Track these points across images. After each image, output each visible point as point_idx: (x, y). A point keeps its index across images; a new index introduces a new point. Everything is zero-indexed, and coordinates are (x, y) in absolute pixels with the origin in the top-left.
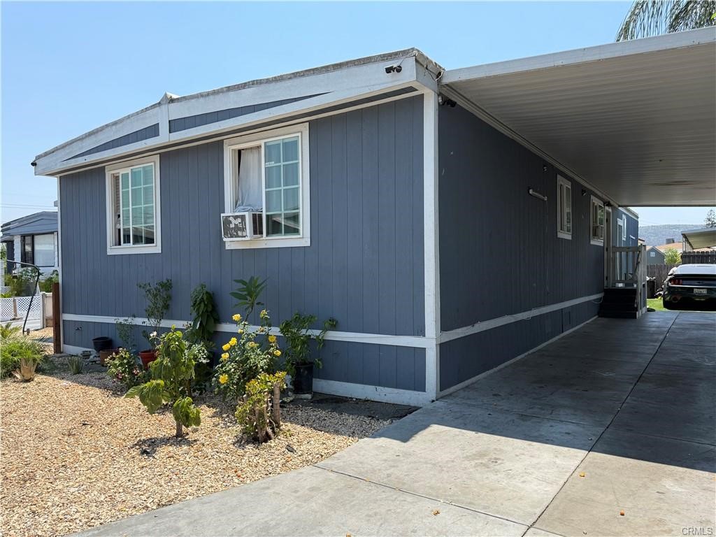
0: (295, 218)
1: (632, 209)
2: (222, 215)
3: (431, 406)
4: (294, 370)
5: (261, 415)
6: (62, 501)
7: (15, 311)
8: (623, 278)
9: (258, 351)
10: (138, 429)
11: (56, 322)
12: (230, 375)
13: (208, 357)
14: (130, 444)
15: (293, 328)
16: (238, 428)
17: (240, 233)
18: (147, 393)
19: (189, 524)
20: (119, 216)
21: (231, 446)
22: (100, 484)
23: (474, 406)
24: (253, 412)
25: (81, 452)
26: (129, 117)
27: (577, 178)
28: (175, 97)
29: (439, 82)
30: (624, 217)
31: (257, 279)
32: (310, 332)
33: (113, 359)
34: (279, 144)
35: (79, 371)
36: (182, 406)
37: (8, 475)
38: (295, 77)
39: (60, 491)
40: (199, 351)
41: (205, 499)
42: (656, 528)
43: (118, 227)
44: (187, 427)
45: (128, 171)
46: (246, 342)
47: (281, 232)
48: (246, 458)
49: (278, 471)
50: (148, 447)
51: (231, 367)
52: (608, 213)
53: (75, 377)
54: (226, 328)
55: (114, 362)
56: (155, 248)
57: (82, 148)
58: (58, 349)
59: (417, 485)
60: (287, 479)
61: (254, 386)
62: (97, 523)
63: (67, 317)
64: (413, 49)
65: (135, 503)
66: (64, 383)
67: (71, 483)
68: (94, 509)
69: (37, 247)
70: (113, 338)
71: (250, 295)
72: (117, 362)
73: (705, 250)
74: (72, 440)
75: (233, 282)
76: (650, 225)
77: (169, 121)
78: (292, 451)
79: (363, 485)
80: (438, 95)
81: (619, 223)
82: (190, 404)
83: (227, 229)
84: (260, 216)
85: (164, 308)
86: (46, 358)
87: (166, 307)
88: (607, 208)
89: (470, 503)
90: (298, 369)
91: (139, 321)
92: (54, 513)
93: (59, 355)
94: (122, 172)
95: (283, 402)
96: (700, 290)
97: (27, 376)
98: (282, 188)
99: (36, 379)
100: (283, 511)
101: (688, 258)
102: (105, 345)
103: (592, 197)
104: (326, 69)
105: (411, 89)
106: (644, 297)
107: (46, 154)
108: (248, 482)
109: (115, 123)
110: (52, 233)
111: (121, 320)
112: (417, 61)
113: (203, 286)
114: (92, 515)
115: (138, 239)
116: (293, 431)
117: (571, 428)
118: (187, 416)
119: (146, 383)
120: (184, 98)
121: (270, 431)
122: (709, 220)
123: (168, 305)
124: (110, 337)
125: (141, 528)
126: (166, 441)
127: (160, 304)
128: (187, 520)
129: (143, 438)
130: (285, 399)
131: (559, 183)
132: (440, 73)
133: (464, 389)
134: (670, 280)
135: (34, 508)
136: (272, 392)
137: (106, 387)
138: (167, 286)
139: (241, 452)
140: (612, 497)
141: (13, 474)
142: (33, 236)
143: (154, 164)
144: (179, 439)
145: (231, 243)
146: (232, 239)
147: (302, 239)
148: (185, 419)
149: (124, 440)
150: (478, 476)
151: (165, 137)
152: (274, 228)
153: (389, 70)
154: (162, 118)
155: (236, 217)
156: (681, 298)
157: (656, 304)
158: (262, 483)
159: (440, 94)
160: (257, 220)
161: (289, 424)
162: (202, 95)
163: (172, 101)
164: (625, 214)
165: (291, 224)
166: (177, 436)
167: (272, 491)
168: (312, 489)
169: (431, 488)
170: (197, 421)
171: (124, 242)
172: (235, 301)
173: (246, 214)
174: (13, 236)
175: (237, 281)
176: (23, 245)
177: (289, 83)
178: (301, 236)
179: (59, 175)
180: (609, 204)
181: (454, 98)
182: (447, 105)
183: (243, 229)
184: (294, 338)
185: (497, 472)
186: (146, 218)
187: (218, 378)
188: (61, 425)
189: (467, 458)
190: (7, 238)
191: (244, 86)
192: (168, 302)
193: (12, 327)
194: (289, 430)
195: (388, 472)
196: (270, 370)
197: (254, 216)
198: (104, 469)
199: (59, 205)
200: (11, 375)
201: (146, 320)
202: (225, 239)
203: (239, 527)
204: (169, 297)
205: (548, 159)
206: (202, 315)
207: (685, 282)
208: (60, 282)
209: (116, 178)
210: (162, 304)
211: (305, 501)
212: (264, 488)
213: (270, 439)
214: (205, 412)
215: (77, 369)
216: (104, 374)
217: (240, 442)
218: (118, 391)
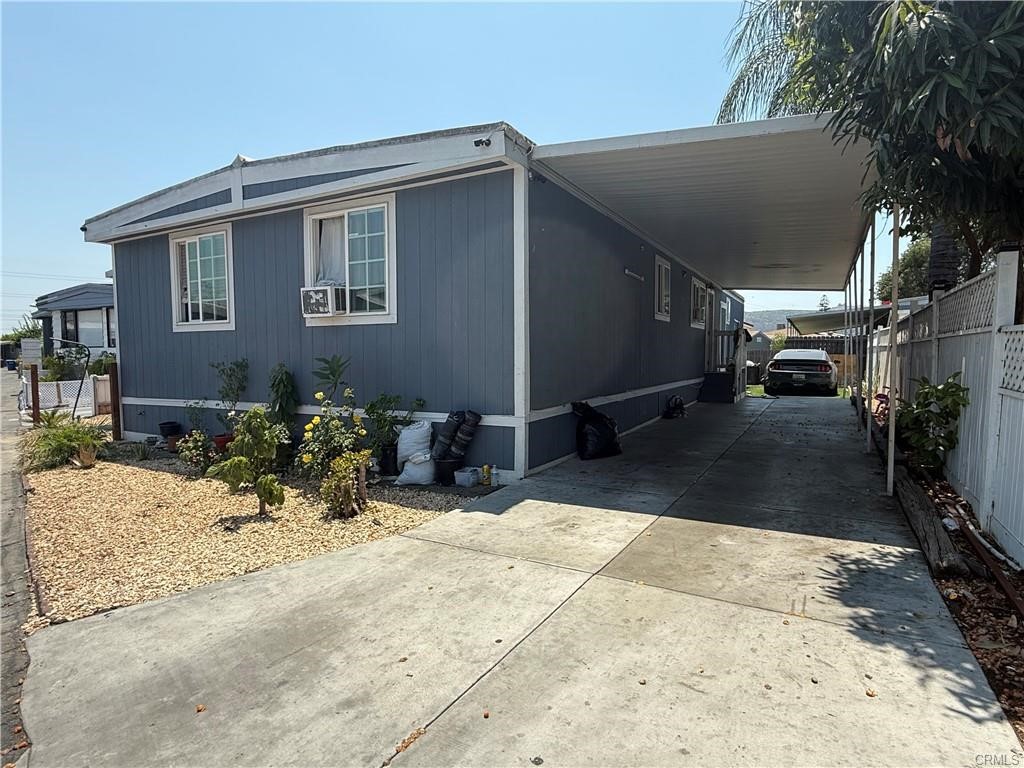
0: (381, 295)
1: (738, 291)
2: (302, 289)
3: (518, 483)
4: (380, 452)
5: (347, 492)
6: (146, 572)
7: (59, 397)
8: (725, 363)
9: (343, 430)
10: (218, 509)
11: (115, 408)
12: (314, 455)
13: (289, 438)
14: (211, 523)
15: (379, 409)
16: (324, 506)
17: (321, 309)
18: (229, 470)
19: (278, 585)
20: (186, 289)
21: (317, 522)
22: (184, 556)
23: (560, 482)
24: (338, 487)
25: (159, 530)
26: (196, 180)
27: (678, 259)
28: (248, 160)
29: (529, 157)
30: (728, 300)
31: (341, 357)
32: (396, 413)
33: (186, 442)
34: (363, 215)
35: (145, 457)
36: (266, 484)
37: (84, 552)
38: (381, 144)
39: (142, 564)
40: (280, 433)
41: (292, 565)
42: (703, 571)
43: (184, 300)
44: (271, 505)
45: (196, 239)
46: (330, 420)
47: (366, 309)
48: (332, 531)
49: (365, 540)
50: (232, 524)
51: (315, 447)
52: (711, 295)
53: (141, 463)
54: (307, 410)
55: (188, 446)
56: (229, 325)
57: (142, 212)
58: (117, 436)
59: (497, 547)
60: (375, 547)
61: (339, 463)
62: (185, 588)
63: (128, 401)
64: (502, 123)
65: (221, 571)
66: (129, 469)
67: (153, 557)
68: (180, 577)
69: (81, 326)
70: (182, 423)
71: (333, 375)
72: (191, 445)
73: (812, 336)
74: (147, 520)
75: (315, 361)
76: (765, 310)
77: (243, 187)
78: (379, 524)
79: (446, 548)
80: (529, 171)
81: (722, 306)
82: (273, 481)
83: (308, 305)
84: (344, 291)
85: (239, 389)
86: (107, 444)
87: (243, 389)
88: (709, 290)
89: (544, 559)
90: (384, 450)
91: (212, 404)
92: (139, 581)
93: (119, 442)
94: (188, 240)
95: (369, 484)
96: (799, 375)
97: (87, 462)
98: (367, 261)
99: (97, 466)
100: (369, 572)
101: (791, 343)
102: (173, 430)
103: (693, 279)
104: (414, 138)
105: (501, 164)
106: (743, 383)
107: (98, 218)
108: (335, 549)
109: (180, 186)
110: (100, 308)
111: (191, 403)
112: (505, 135)
113: (282, 366)
114: (179, 582)
115: (208, 316)
116: (379, 507)
117: (648, 498)
118: (271, 493)
119: (226, 460)
120: (259, 162)
121: (355, 506)
122: (822, 305)
123: (245, 387)
124: (178, 421)
125: (230, 590)
126: (249, 519)
127: (235, 386)
128: (276, 582)
129: (224, 517)
130: (371, 481)
131: (658, 263)
132: (530, 148)
133: (553, 468)
134: (771, 366)
135: (117, 578)
136: (357, 470)
137: (178, 473)
138: (243, 366)
139: (327, 526)
140: (670, 550)
141: (89, 551)
142: (76, 312)
143: (226, 233)
144: (263, 516)
145: (311, 320)
146: (314, 315)
147: (389, 316)
148: (270, 497)
149: (205, 519)
150: (555, 538)
151: (237, 204)
152: (359, 304)
153: (477, 143)
154: (236, 183)
155: (317, 292)
156: (781, 384)
157: (758, 390)
158: (349, 551)
159: (530, 170)
160: (340, 295)
161: (375, 502)
162: (279, 160)
163: (245, 164)
164: (731, 298)
165: (377, 301)
166: (260, 514)
167: (359, 556)
168: (398, 553)
169: (511, 549)
170: (281, 500)
171: (193, 319)
172: (317, 380)
173: (328, 288)
174: (51, 311)
175: (319, 360)
176: (64, 322)
177: (374, 151)
178: (387, 312)
179: (113, 243)
180: (711, 287)
181: (545, 174)
182: (537, 181)
183: (325, 305)
184: (380, 420)
185: (572, 534)
186: (217, 293)
187: (301, 458)
188: (135, 507)
189: (548, 525)
190: (43, 313)
191: (326, 152)
192: (245, 384)
193: (58, 414)
194: (375, 507)
195: (472, 538)
196: (356, 448)
197: (337, 290)
198: (187, 544)
199: (114, 276)
200: (68, 462)
201: (220, 402)
202: (305, 316)
203: (326, 586)
204: (245, 378)
205: (645, 238)
206: (281, 397)
207: (785, 367)
208: (118, 361)
209: (182, 247)
210: (237, 385)
211: (390, 563)
212: (351, 555)
213: (356, 514)
214: (290, 493)
215: (143, 456)
216: (174, 460)
217: (325, 518)
218: (191, 476)
